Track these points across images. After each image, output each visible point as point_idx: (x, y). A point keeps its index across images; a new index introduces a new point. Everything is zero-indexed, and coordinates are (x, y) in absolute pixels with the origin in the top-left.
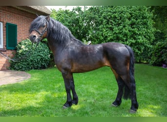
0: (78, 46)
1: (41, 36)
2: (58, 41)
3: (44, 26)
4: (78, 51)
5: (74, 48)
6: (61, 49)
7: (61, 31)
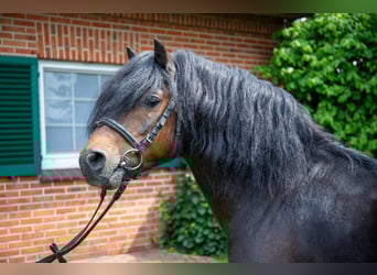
0: (356, 190)
1: (138, 154)
2: (231, 169)
3: (153, 104)
4: (349, 227)
5: (326, 203)
6: (259, 213)
7: (250, 115)
